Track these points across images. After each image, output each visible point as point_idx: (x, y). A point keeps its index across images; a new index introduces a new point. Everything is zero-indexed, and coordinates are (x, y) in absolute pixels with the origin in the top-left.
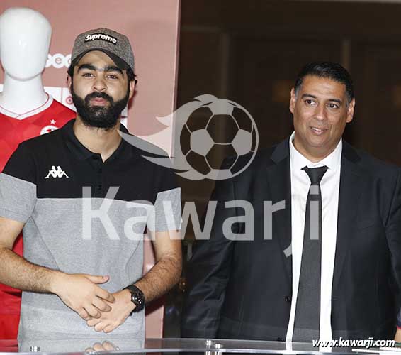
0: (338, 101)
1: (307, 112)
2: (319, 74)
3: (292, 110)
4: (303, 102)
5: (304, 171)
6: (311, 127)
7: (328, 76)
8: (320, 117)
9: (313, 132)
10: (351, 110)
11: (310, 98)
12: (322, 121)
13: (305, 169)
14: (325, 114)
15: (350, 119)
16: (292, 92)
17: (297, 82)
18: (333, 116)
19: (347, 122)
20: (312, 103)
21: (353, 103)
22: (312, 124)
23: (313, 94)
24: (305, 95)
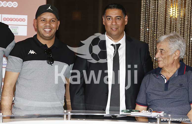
0: (120, 17)
1: (109, 23)
2: (111, 8)
3: (104, 24)
4: (107, 20)
5: (112, 46)
6: (112, 28)
7: (114, 8)
8: (114, 24)
9: (112, 30)
10: (126, 20)
11: (109, 17)
12: (115, 25)
13: (112, 45)
14: (116, 23)
15: (126, 23)
16: (103, 17)
17: (104, 13)
18: (119, 23)
19: (126, 24)
20: (111, 19)
21: (127, 17)
22: (112, 27)
23: (110, 15)
24: (107, 17)
